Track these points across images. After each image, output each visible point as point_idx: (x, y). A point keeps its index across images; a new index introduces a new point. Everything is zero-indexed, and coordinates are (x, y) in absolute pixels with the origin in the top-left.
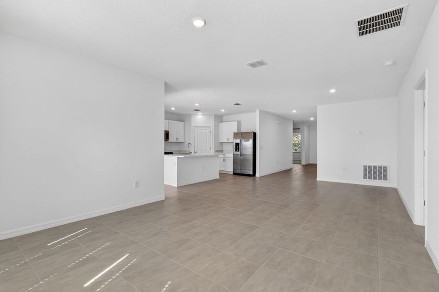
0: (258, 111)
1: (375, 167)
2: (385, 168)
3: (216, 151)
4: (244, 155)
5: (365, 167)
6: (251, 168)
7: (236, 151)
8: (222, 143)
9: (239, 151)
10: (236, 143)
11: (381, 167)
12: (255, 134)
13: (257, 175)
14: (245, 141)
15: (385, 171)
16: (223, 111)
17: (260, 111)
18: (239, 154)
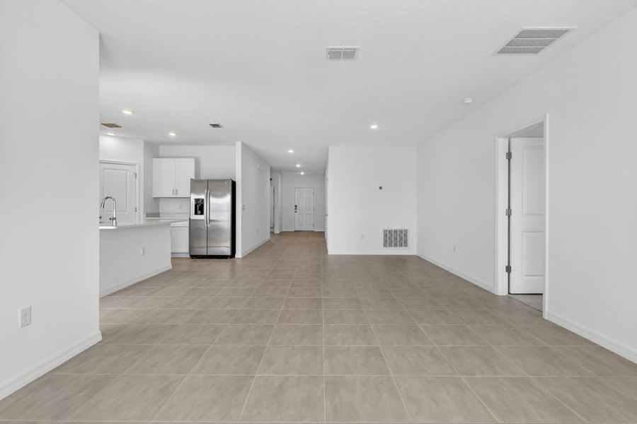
0: (239, 144)
1: (396, 231)
2: (406, 231)
3: (148, 215)
4: (212, 221)
5: (385, 231)
6: (229, 244)
7: (196, 213)
8: (157, 199)
9: (202, 213)
10: (195, 199)
11: (402, 231)
12: (234, 184)
13: (239, 255)
14: (215, 196)
15: (406, 235)
16: (172, 135)
17: (242, 143)
18: (203, 220)
